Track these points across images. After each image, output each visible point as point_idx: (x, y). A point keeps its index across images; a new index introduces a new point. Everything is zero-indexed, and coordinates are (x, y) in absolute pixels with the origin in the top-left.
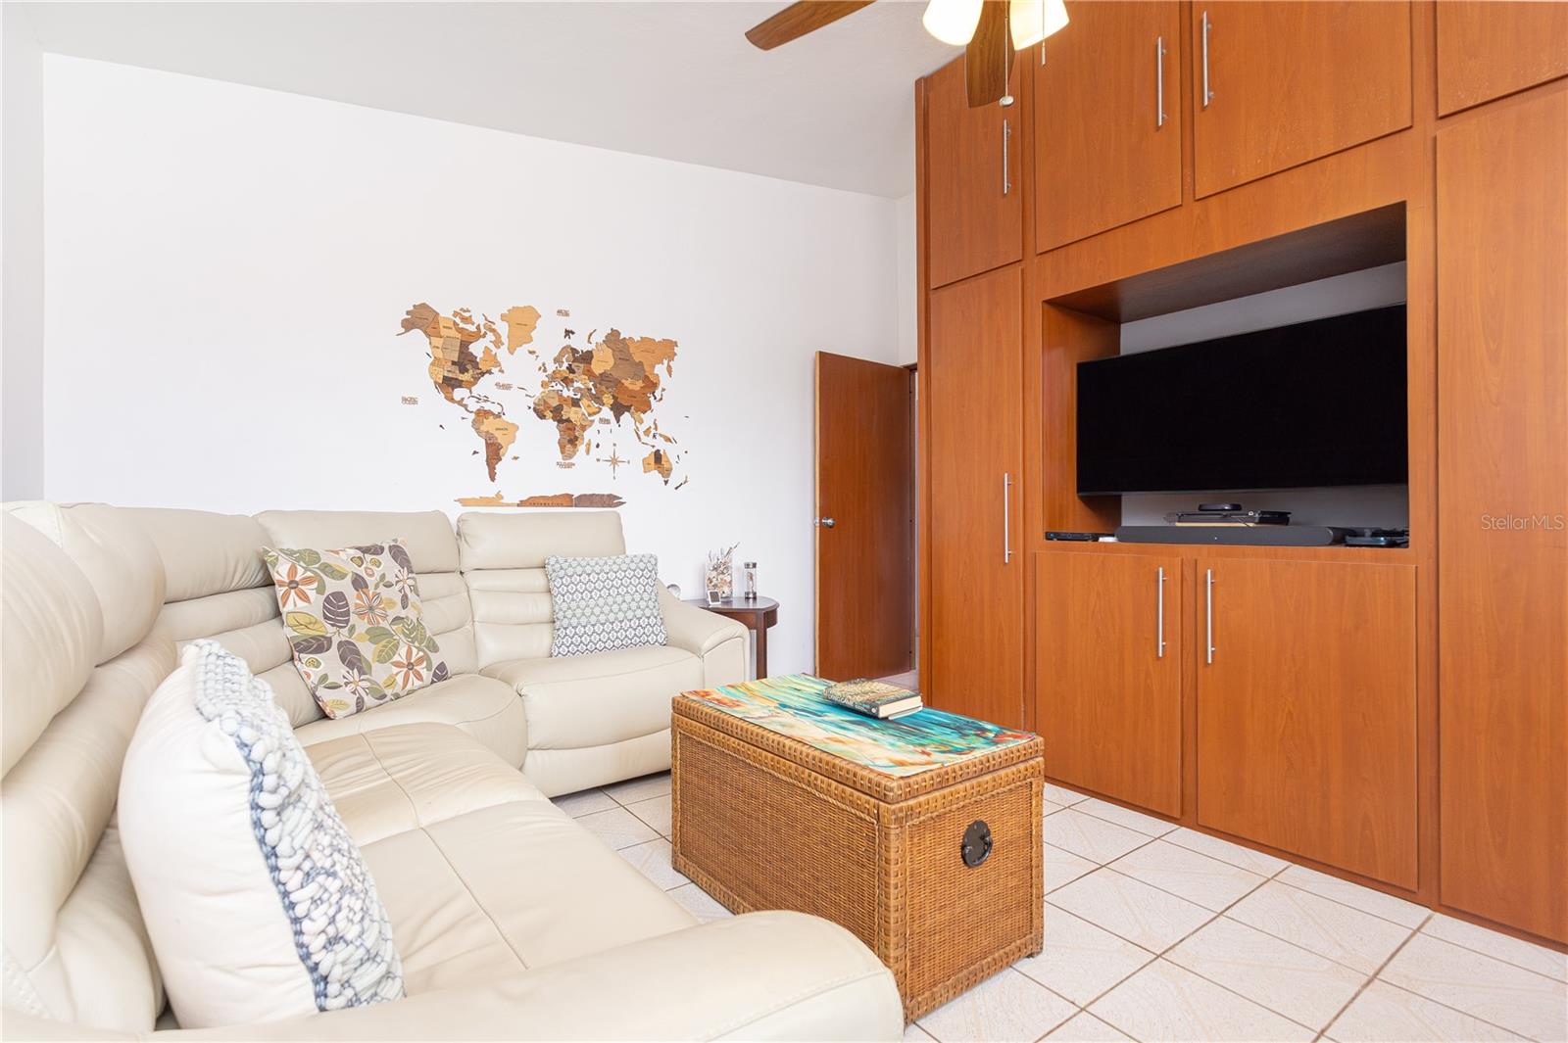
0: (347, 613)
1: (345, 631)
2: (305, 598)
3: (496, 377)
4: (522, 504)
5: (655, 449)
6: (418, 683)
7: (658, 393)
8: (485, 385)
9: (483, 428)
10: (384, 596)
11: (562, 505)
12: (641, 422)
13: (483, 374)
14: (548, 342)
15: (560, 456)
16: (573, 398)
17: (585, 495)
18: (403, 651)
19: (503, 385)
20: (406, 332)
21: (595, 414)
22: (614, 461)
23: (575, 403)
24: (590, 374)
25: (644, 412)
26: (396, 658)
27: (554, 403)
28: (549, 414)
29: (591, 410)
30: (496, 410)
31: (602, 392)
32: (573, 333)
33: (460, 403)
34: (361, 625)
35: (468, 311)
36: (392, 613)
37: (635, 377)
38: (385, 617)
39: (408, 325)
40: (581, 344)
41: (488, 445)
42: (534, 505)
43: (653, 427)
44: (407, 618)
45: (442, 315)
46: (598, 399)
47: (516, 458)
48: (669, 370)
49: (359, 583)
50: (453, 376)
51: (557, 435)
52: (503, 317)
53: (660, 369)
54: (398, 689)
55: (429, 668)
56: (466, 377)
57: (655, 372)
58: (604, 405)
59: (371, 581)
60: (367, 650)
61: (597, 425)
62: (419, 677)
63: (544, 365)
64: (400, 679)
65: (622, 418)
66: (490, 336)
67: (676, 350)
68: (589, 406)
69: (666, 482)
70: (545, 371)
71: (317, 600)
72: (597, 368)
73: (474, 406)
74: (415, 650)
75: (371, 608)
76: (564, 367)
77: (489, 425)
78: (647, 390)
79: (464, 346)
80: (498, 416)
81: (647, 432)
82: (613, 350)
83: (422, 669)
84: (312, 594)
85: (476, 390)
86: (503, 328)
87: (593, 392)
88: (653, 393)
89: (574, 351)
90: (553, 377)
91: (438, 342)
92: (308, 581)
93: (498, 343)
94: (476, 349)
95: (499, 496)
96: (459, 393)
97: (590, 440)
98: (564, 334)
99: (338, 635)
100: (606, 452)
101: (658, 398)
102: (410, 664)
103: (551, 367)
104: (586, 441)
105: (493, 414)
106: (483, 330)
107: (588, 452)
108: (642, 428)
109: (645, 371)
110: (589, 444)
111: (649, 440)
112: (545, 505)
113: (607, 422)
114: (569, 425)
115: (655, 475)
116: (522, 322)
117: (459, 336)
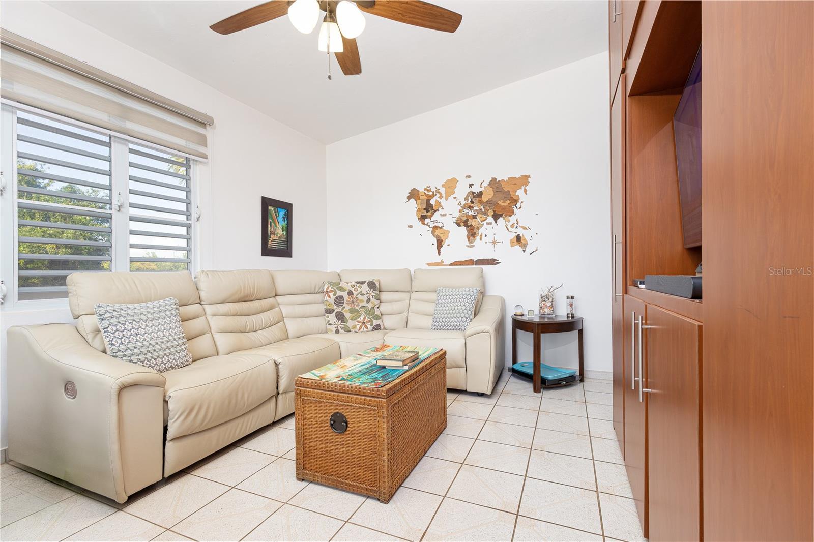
0: (343, 303)
1: (340, 308)
2: (329, 297)
3: (441, 211)
4: (451, 265)
5: (517, 234)
6: (365, 329)
7: (518, 205)
8: (436, 216)
9: (436, 234)
10: (359, 298)
11: (469, 265)
12: (509, 221)
13: (435, 212)
14: (462, 192)
15: (468, 242)
16: (473, 215)
17: (480, 260)
18: (362, 318)
19: (443, 215)
20: (409, 200)
21: (484, 221)
22: (494, 242)
23: (474, 217)
24: (481, 202)
25: (510, 216)
26: (359, 320)
27: (464, 219)
28: (462, 224)
29: (482, 219)
30: (440, 225)
31: (488, 210)
32: (473, 185)
33: (427, 225)
34: (348, 307)
35: (430, 187)
36: (361, 304)
37: (505, 199)
38: (358, 306)
39: (409, 198)
40: (476, 189)
41: (437, 241)
42: (456, 265)
43: (516, 222)
44: (367, 306)
45: (420, 191)
46: (485, 213)
47: (449, 245)
48: (525, 191)
49: (350, 293)
50: (424, 214)
51: (466, 233)
52: (443, 186)
53: (520, 193)
54: (357, 330)
55: (371, 325)
56: (429, 214)
57: (517, 194)
58: (488, 216)
59: (355, 293)
60: (348, 315)
61: (485, 226)
62: (366, 327)
63: (460, 202)
64: (358, 327)
65: (498, 221)
66: (438, 195)
67: (529, 179)
68: (481, 217)
69: (524, 251)
70: (461, 205)
71: (333, 297)
72: (485, 198)
73: (432, 225)
74: (367, 318)
75: (353, 302)
76: (469, 202)
77: (438, 232)
78: (511, 205)
79: (428, 201)
80: (441, 228)
81: (512, 226)
82: (493, 188)
83: (368, 325)
84: (332, 296)
85: (433, 219)
86: (443, 191)
87: (483, 210)
88: (515, 205)
89: (473, 193)
90: (464, 207)
91: (419, 202)
92: (331, 291)
93: (441, 197)
94: (433, 202)
95: (442, 262)
96: (427, 221)
97: (482, 234)
98: (469, 186)
99: (337, 309)
100: (490, 238)
101: (518, 208)
102: (364, 322)
103: (463, 203)
104: (480, 234)
105: (439, 227)
106: (435, 193)
107: (481, 239)
108: (509, 224)
109: (511, 195)
110: (481, 236)
111: (514, 230)
112: (461, 265)
113: (490, 224)
114: (472, 228)
115: (518, 248)
116: (451, 185)
117: (426, 198)
